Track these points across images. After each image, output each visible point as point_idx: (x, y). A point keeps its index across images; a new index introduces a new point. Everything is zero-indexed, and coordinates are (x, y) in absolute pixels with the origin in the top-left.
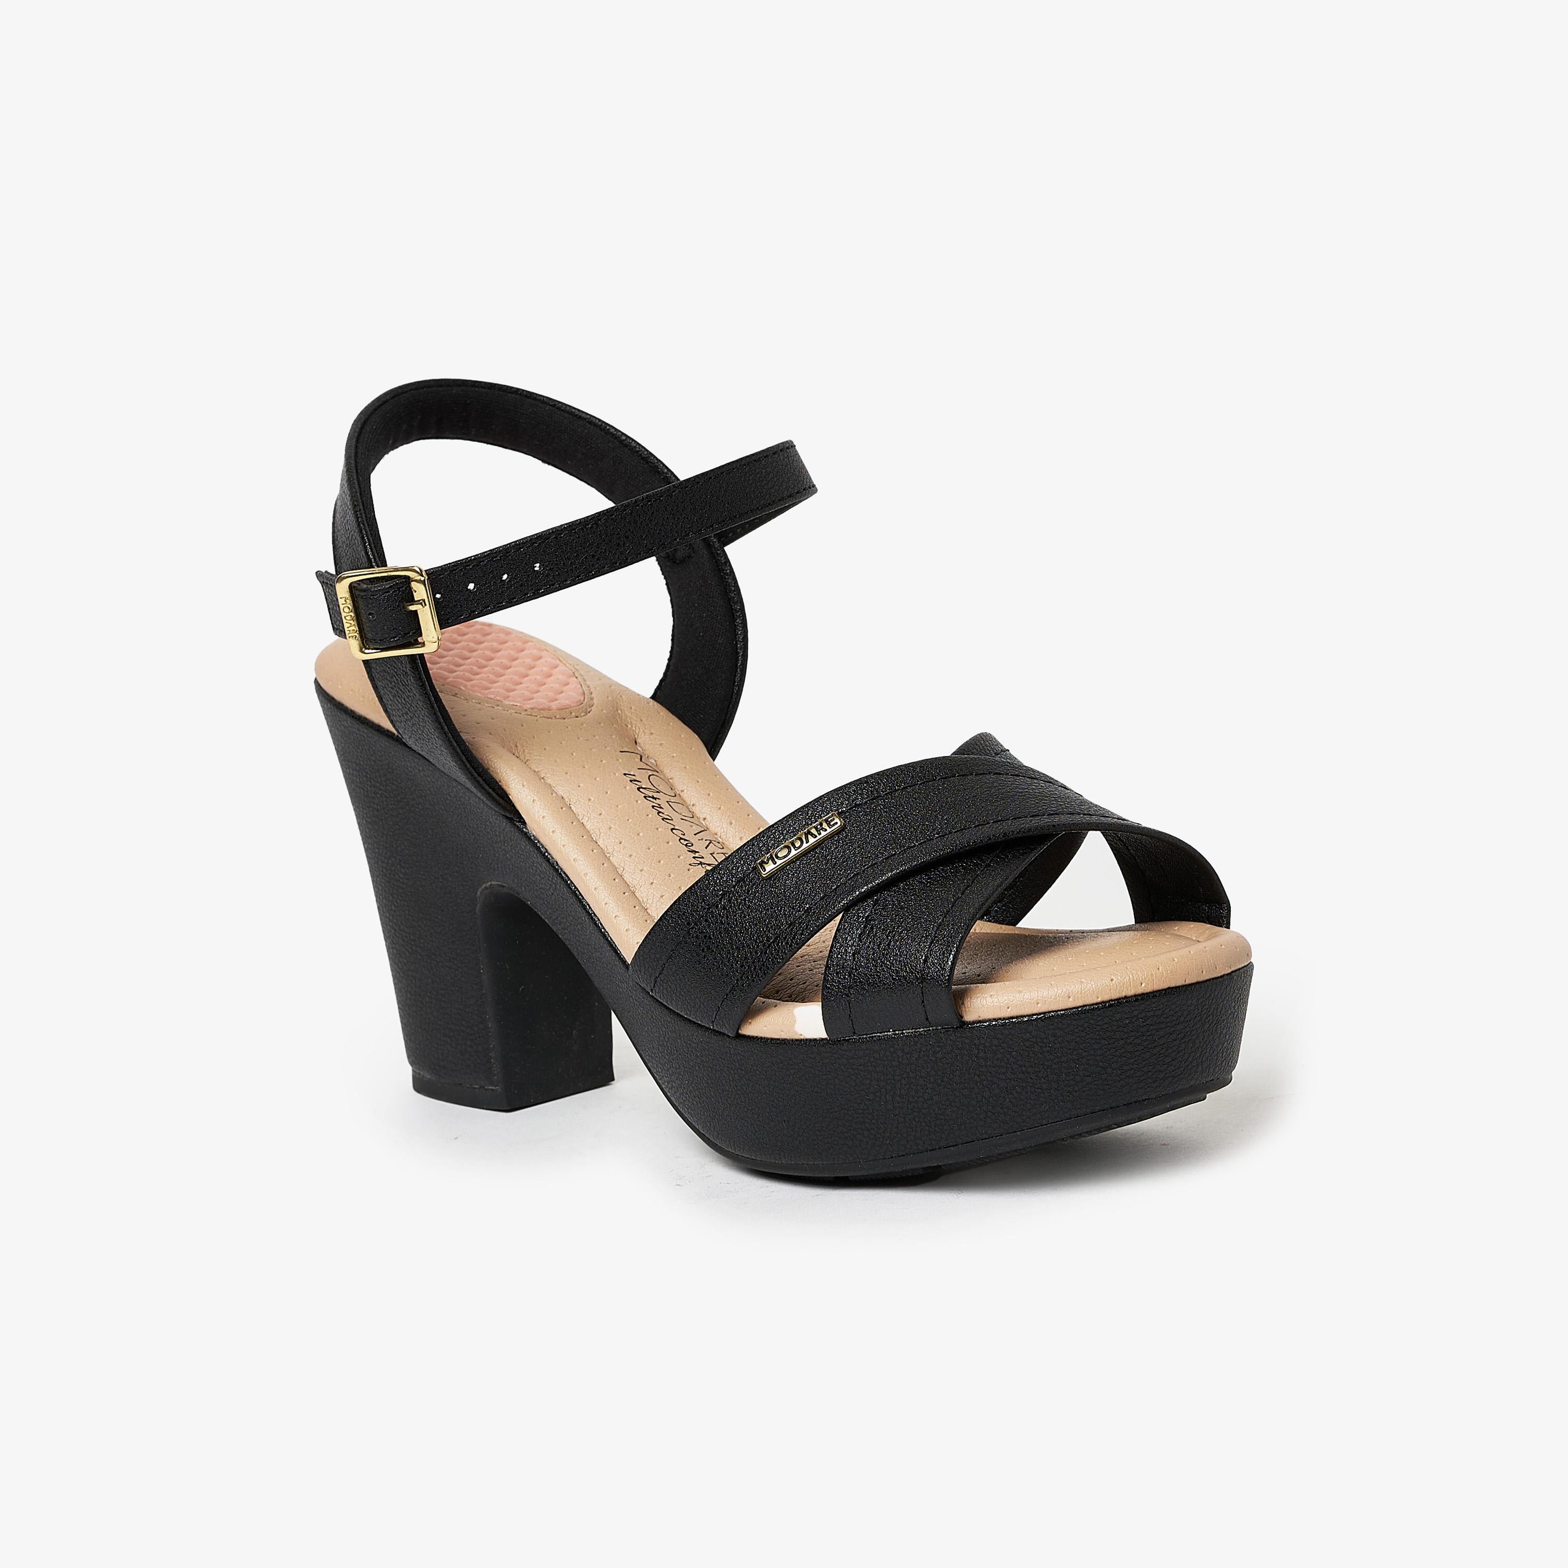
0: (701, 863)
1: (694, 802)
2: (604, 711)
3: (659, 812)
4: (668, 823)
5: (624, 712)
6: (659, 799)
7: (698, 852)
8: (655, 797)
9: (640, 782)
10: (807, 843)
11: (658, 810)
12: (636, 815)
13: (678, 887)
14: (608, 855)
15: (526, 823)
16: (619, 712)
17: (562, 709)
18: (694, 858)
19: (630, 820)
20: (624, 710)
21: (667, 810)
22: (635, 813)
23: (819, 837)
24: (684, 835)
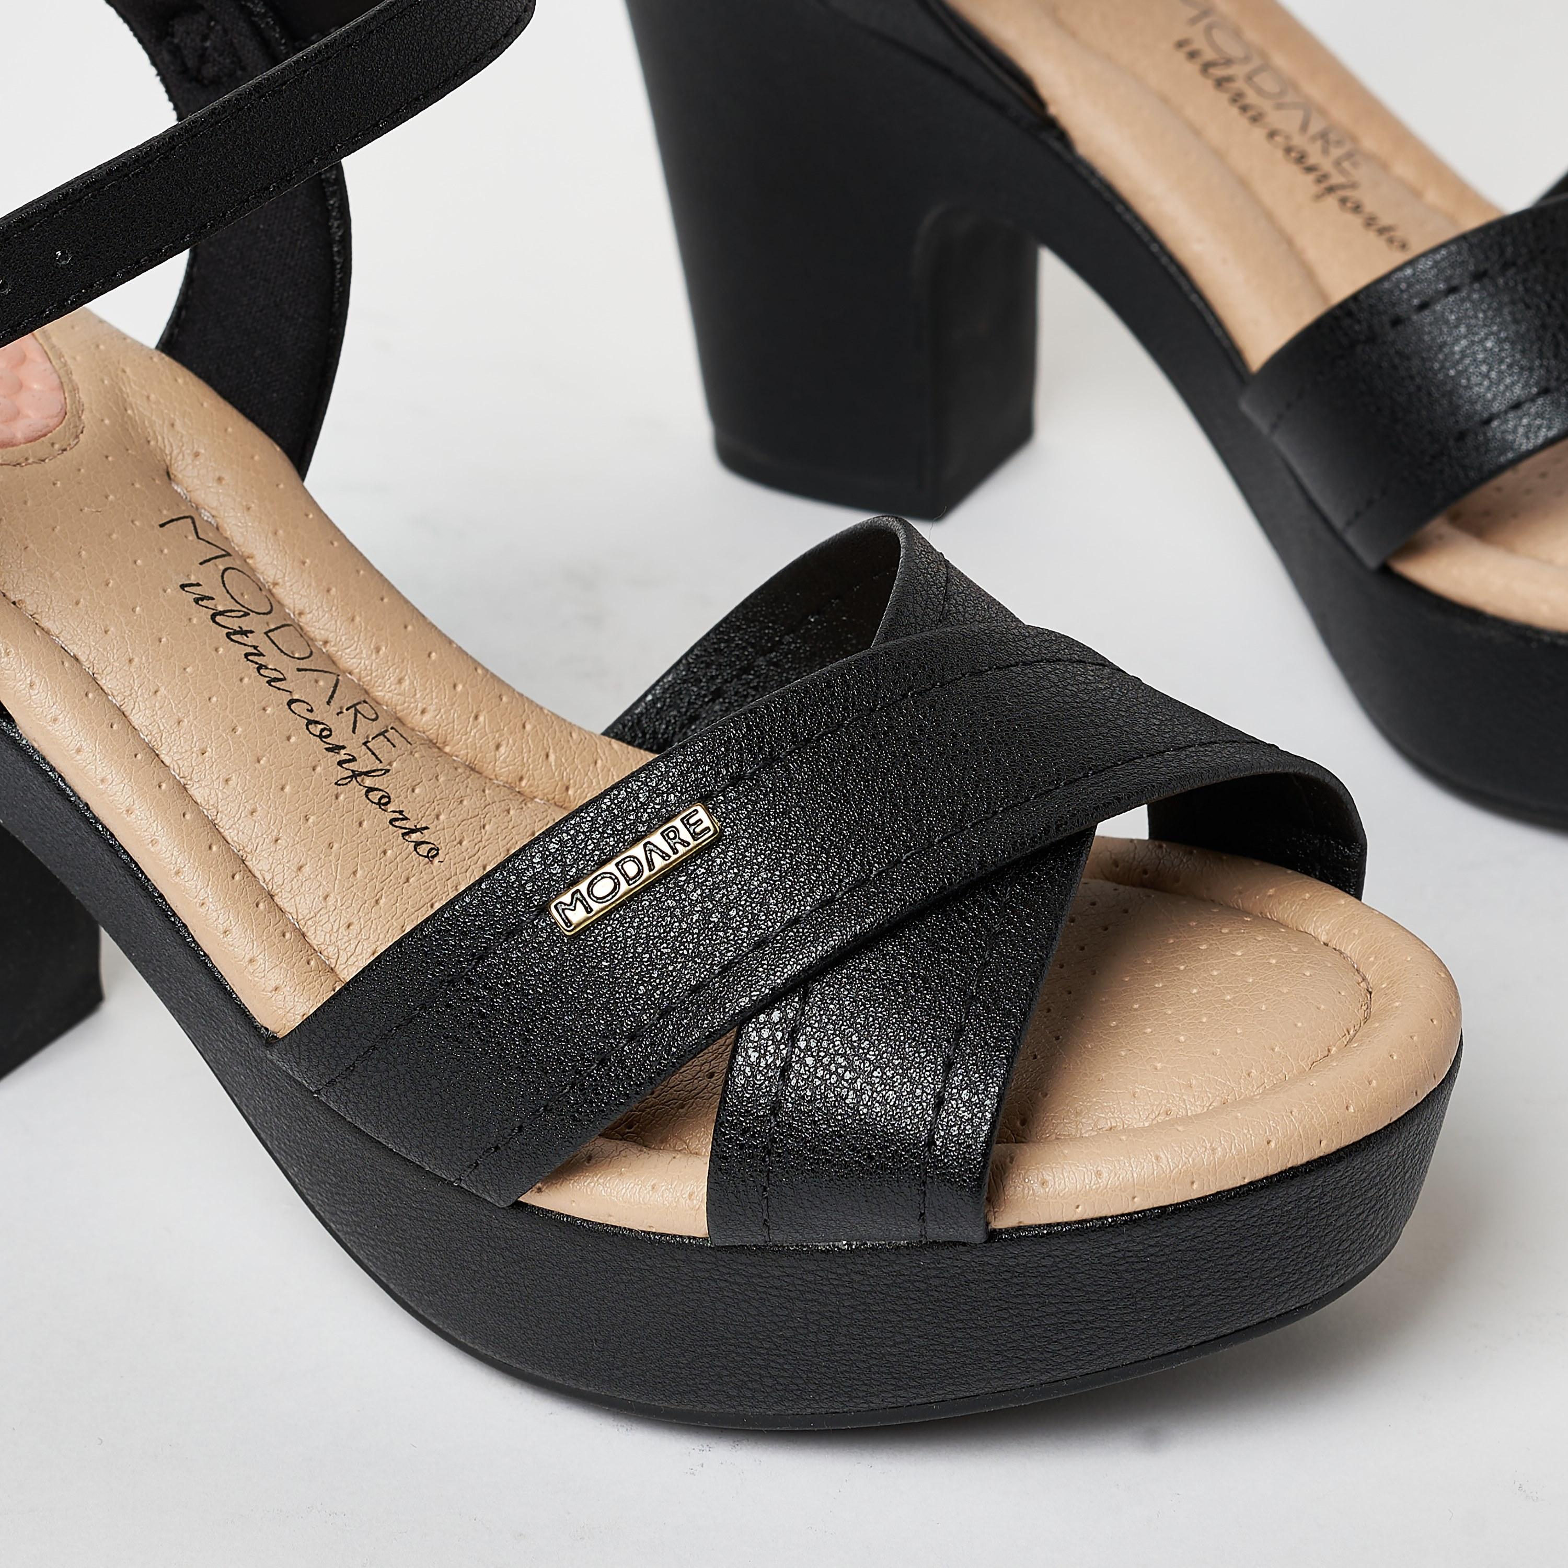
0: (355, 775)
1: (301, 607)
2: (107, 422)
3: (260, 667)
4: (279, 689)
5: (138, 409)
6: (252, 632)
7: (343, 747)
8: (244, 629)
9: (213, 599)
10: (650, 870)
11: (256, 663)
12: (222, 684)
13: (326, 844)
14: (182, 781)
15: (14, 721)
16: (129, 412)
17: (35, 439)
18: (340, 763)
19: (214, 699)
20: (136, 404)
21: (272, 659)
22: (220, 681)
23: (674, 857)
24: (311, 711)
